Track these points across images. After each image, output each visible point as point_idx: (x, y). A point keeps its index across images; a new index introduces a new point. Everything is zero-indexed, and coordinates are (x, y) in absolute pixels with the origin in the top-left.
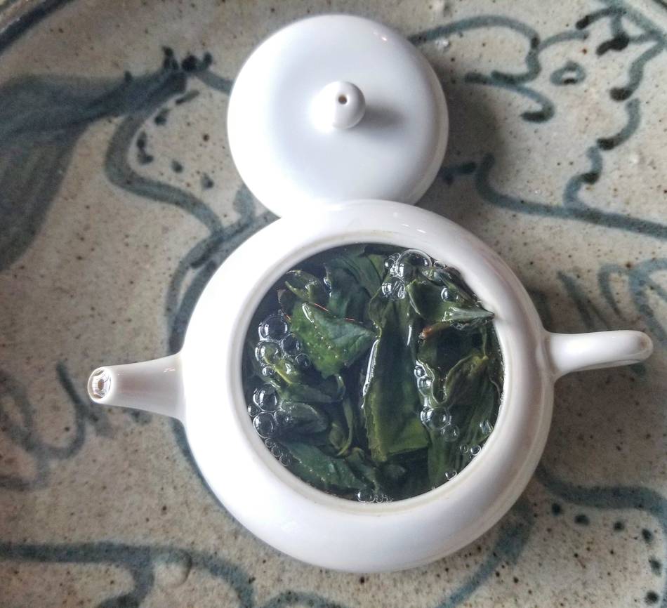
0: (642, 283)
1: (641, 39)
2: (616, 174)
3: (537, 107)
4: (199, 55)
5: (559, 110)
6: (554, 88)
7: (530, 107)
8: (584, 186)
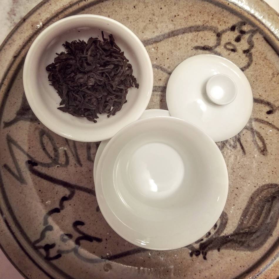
0: (55, 160)
1: (40, 247)
2: (56, 199)
3: (79, 227)
4: (194, 256)
5: (71, 225)
6: (72, 234)
7: (81, 227)
8: (67, 196)
